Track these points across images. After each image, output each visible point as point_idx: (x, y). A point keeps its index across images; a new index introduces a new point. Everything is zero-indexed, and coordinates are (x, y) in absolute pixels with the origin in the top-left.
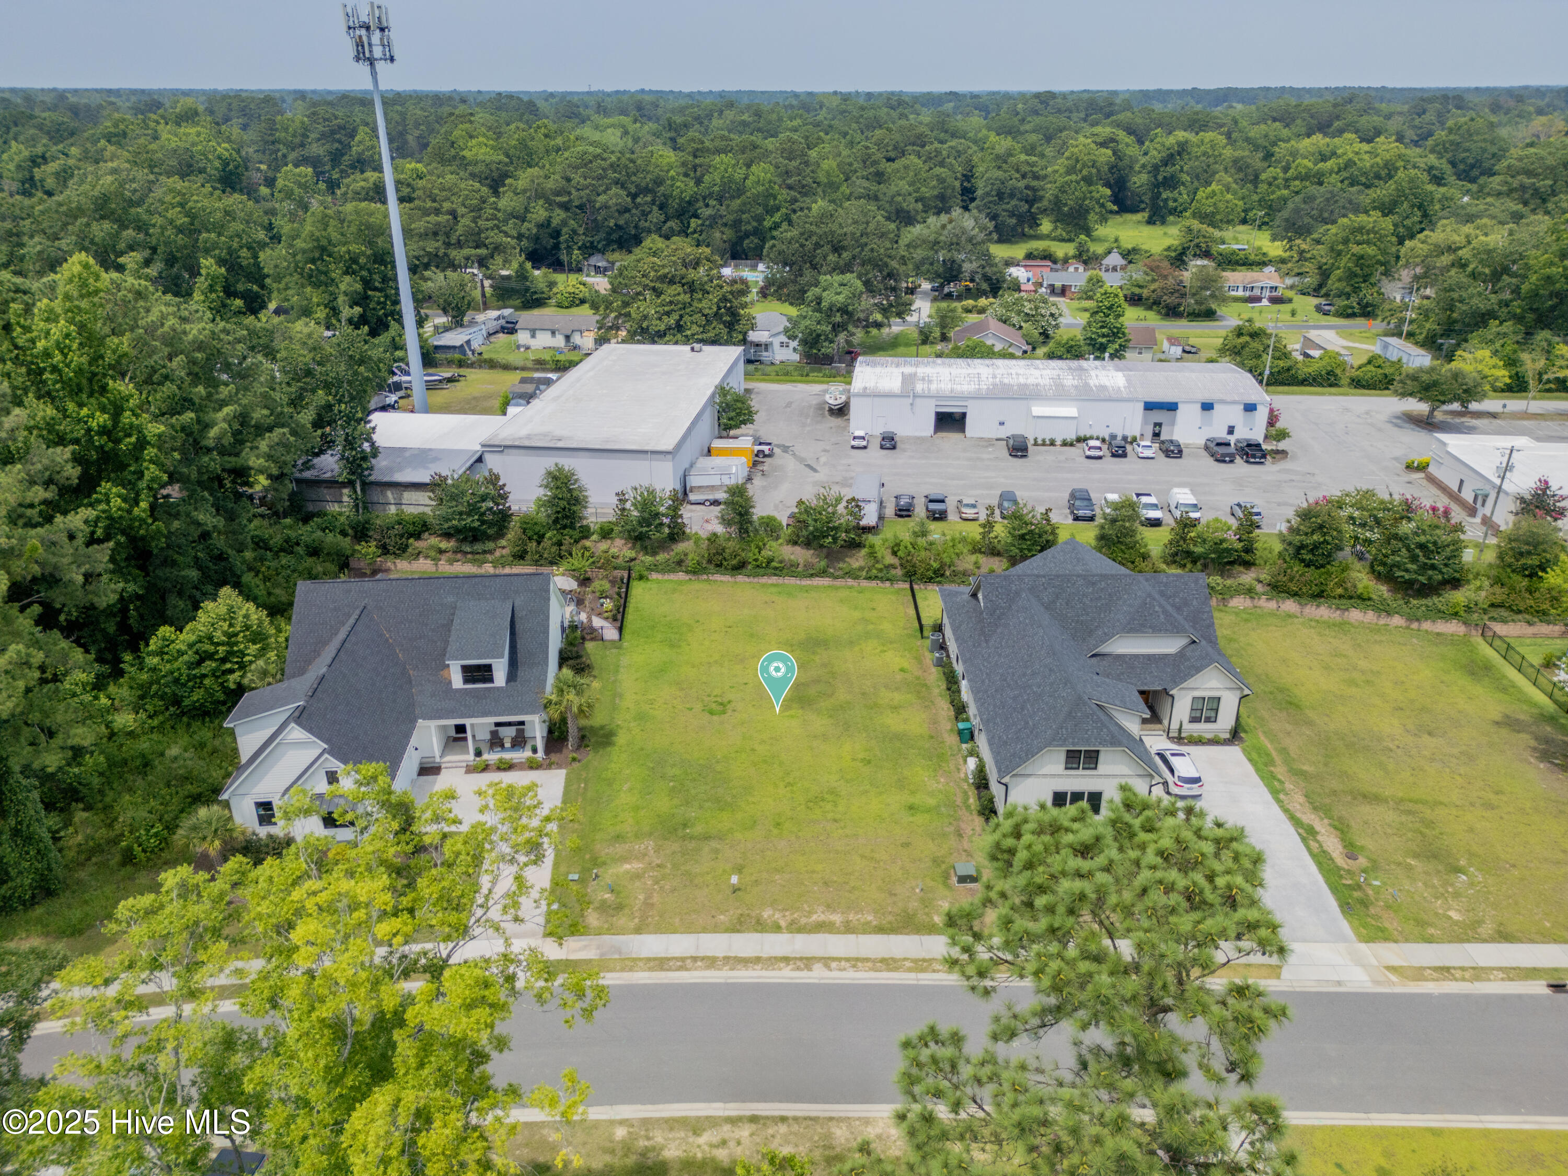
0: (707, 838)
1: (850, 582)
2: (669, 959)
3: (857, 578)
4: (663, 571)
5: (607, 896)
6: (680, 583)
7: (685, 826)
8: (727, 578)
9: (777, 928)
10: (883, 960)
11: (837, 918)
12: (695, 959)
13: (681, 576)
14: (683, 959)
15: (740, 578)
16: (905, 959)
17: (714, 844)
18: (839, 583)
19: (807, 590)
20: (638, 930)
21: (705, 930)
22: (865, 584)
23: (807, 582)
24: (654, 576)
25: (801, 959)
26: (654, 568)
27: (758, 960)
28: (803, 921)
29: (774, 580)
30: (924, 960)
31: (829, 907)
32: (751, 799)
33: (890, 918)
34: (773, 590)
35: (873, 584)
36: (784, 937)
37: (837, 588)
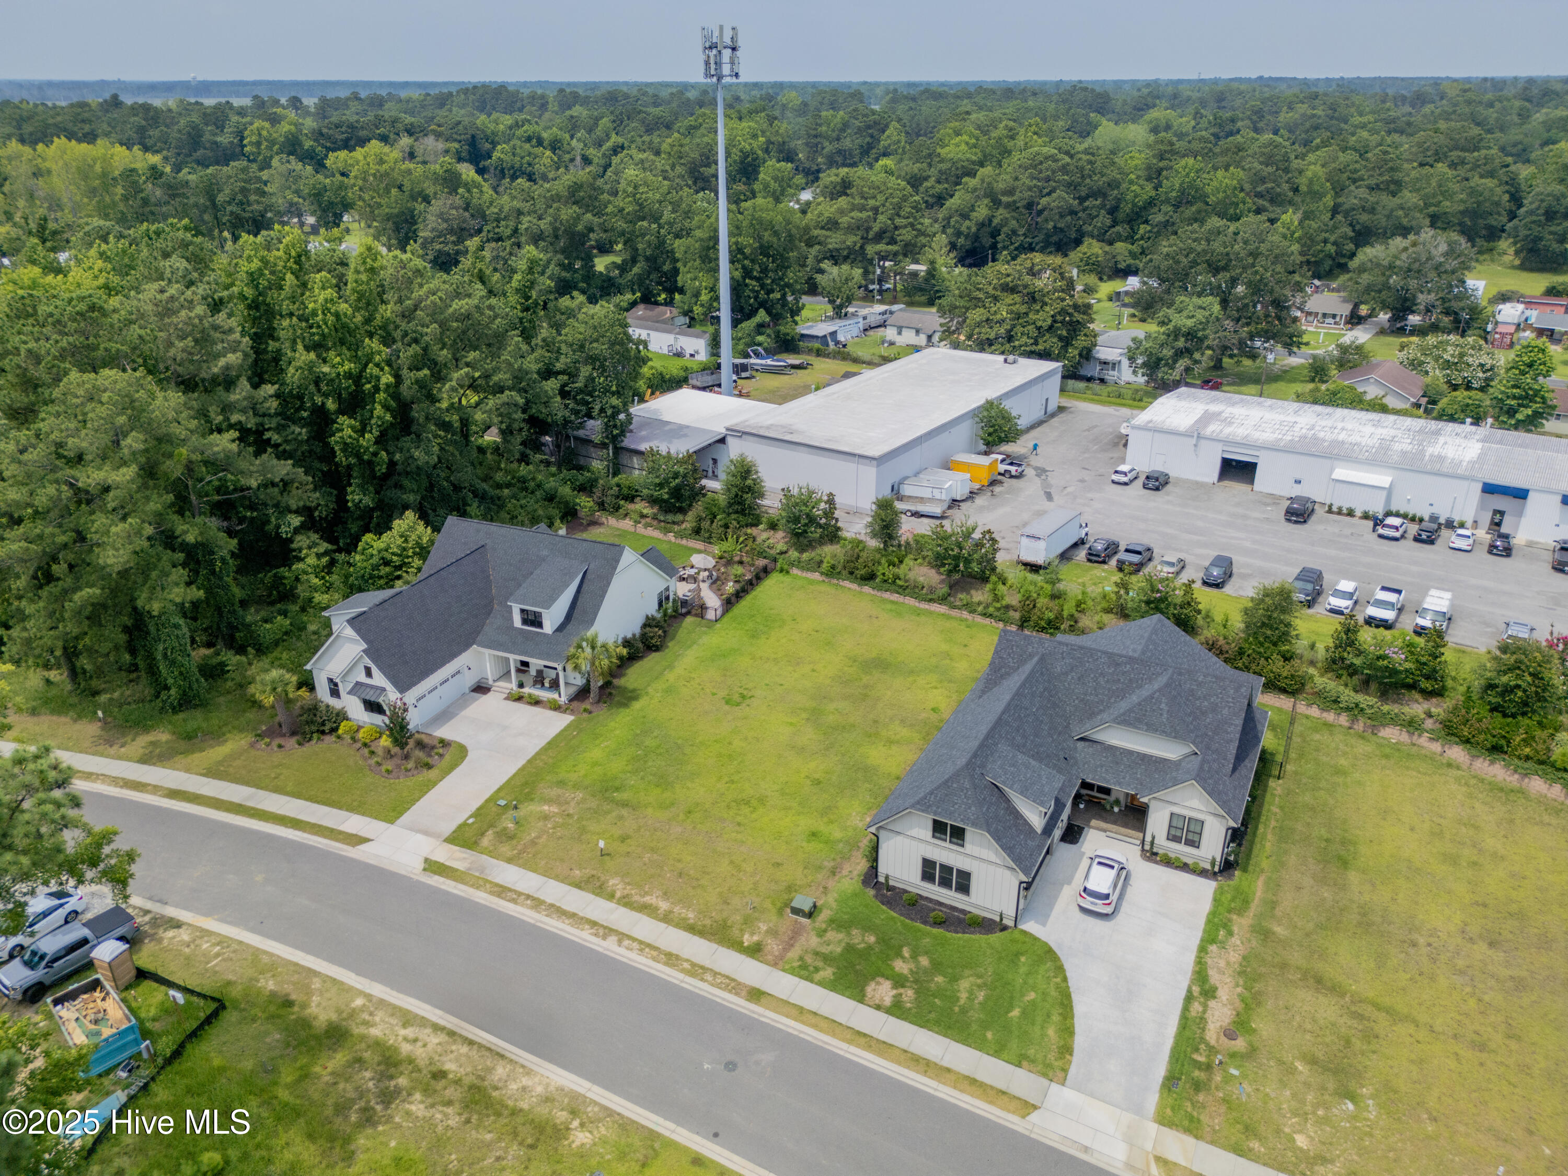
0: (625, 804)
1: (965, 614)
2: (510, 890)
3: (973, 612)
4: (802, 569)
5: (511, 825)
6: (812, 582)
7: (617, 789)
8: (854, 586)
9: (611, 897)
10: (669, 955)
11: (664, 906)
12: (528, 897)
13: (816, 576)
14: (520, 894)
15: (867, 589)
16: (687, 960)
17: (624, 812)
18: (955, 613)
19: (918, 613)
20: (509, 861)
21: (557, 878)
22: (979, 619)
23: (924, 606)
24: (795, 571)
25: (605, 928)
26: (798, 564)
27: (572, 916)
28: (636, 898)
29: (895, 597)
30: (702, 967)
31: (666, 895)
32: (689, 784)
33: (708, 922)
34: (889, 606)
35: (987, 621)
36: (611, 905)
37: (948, 617)
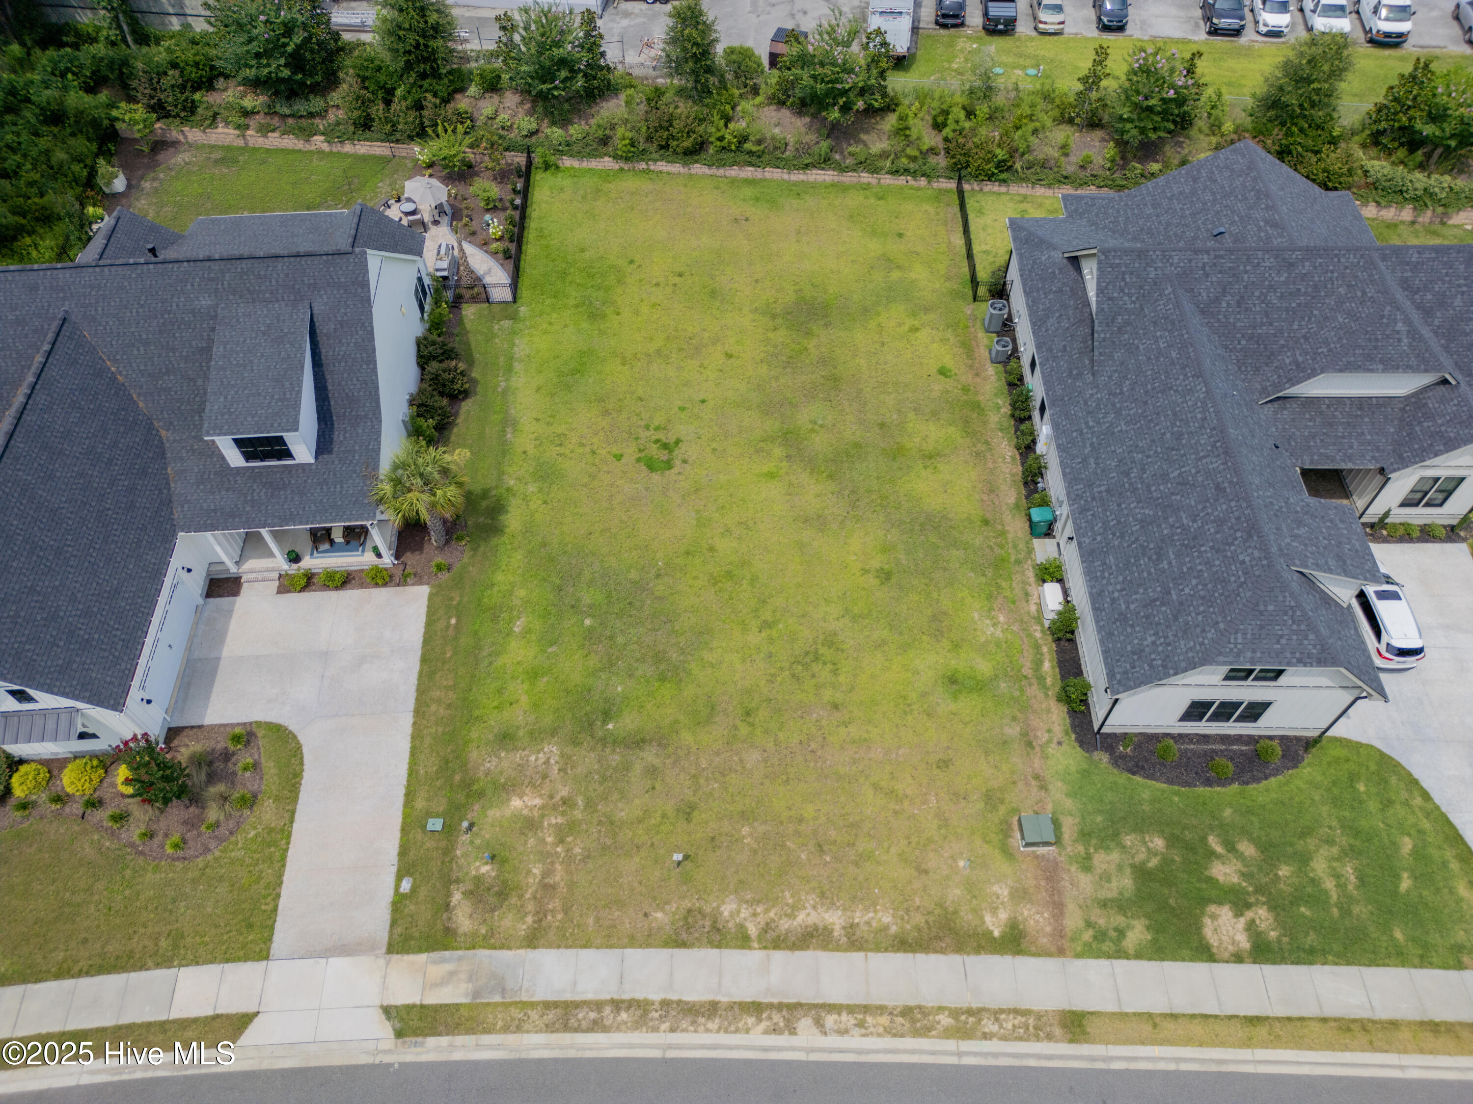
0: (637, 742)
1: (866, 177)
2: (577, 1005)
3: (875, 171)
4: (579, 155)
5: (485, 869)
6: (605, 176)
7: (607, 715)
8: (676, 168)
9: (743, 941)
10: (907, 1012)
11: (835, 919)
12: (617, 1005)
13: (607, 163)
14: (598, 1006)
15: (698, 169)
16: (941, 1009)
17: (650, 755)
18: (849, 178)
19: (798, 191)
20: (532, 941)
21: (633, 942)
22: (887, 180)
23: (798, 176)
24: (567, 162)
25: (780, 1007)
26: (567, 148)
27: (712, 1009)
28: (785, 925)
29: (748, 172)
30: (970, 1012)
31: (825, 898)
32: (708, 656)
33: (919, 919)
35: (901, 181)
36: (754, 957)
37: (843, 189)
